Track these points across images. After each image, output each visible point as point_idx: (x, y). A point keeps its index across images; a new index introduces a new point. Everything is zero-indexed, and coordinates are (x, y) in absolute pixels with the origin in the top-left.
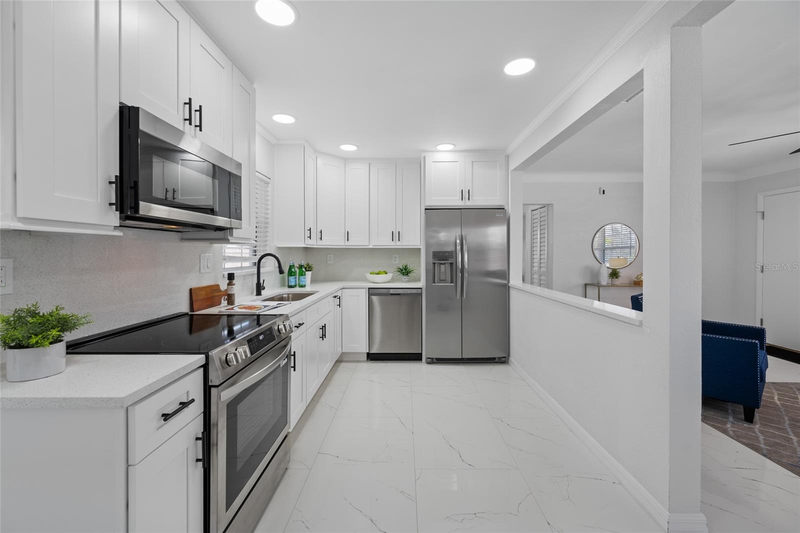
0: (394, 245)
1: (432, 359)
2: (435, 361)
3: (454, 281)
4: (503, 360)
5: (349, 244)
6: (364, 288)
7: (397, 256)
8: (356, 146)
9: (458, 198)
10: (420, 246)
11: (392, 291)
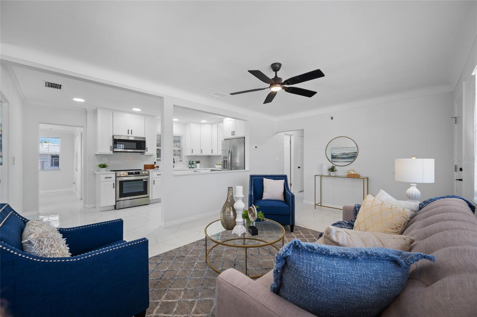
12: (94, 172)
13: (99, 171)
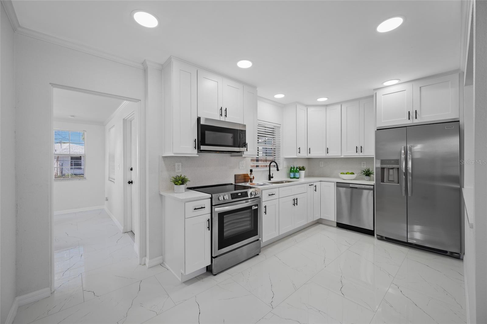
0: (359, 155)
1: (382, 237)
2: (384, 239)
3: (400, 183)
5: (329, 155)
6: (334, 182)
7: (365, 162)
8: (326, 98)
9: (406, 118)
10: (374, 155)
11: (351, 185)
12: (162, 193)
13: (173, 190)
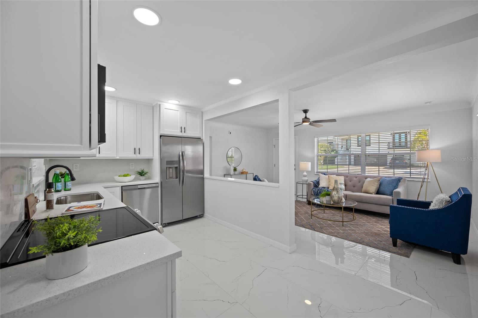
0: (136, 156)
2: (167, 225)
3: (178, 177)
4: (201, 216)
5: (100, 156)
6: (118, 187)
7: (134, 164)
9: (179, 131)
10: (153, 157)
11: (139, 187)
